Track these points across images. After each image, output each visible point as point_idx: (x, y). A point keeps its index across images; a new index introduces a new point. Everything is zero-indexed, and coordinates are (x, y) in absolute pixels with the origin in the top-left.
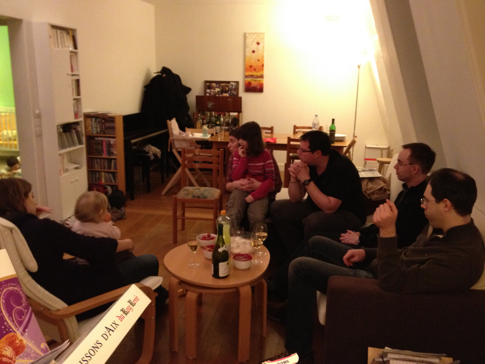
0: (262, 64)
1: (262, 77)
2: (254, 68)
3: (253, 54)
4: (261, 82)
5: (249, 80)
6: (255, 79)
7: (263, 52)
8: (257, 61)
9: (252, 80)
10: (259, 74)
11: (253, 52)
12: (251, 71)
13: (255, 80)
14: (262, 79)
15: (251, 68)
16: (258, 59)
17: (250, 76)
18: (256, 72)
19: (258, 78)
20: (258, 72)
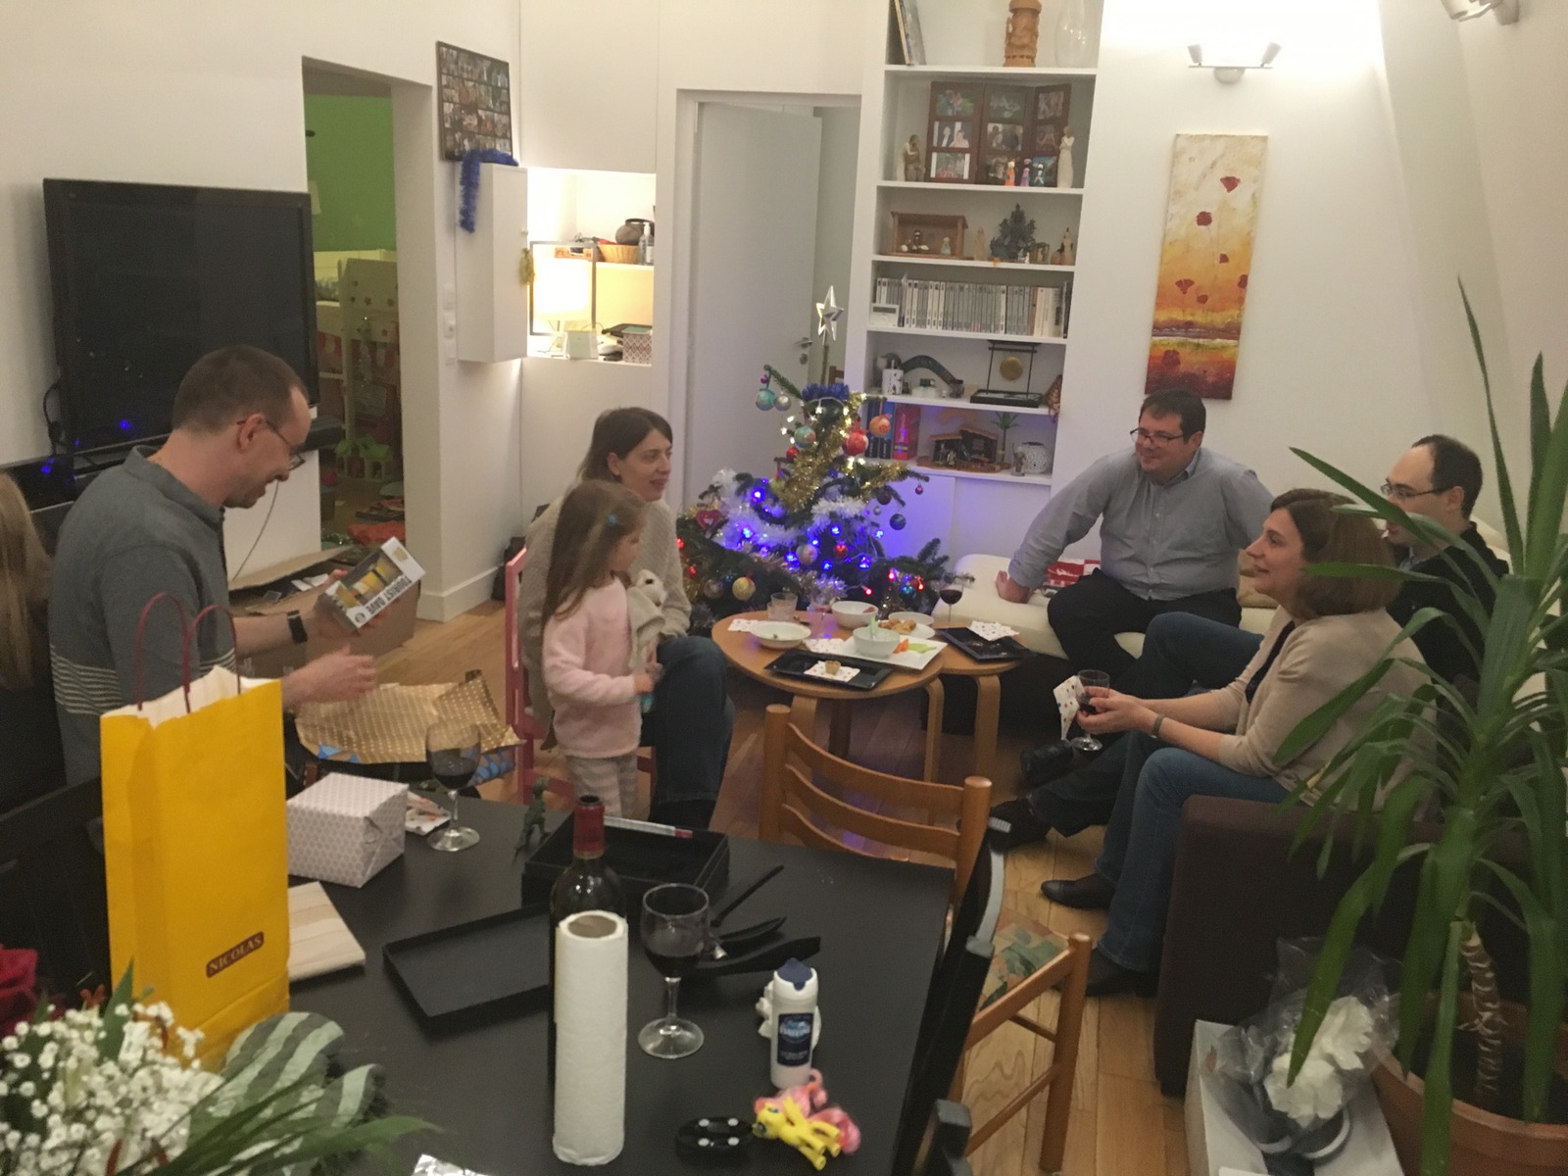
0: (1236, 279)
1: (1233, 331)
2: (1198, 289)
3: (1203, 227)
4: (1226, 355)
5: (1172, 341)
6: (1196, 341)
7: (1253, 220)
8: (1217, 261)
9: (1182, 344)
10: (1218, 319)
11: (1204, 219)
12: (1184, 308)
13: (1198, 345)
14: (1231, 342)
15: (1185, 293)
16: (1224, 252)
17: (1179, 327)
18: (1208, 310)
19: (1214, 338)
20: (1217, 312)
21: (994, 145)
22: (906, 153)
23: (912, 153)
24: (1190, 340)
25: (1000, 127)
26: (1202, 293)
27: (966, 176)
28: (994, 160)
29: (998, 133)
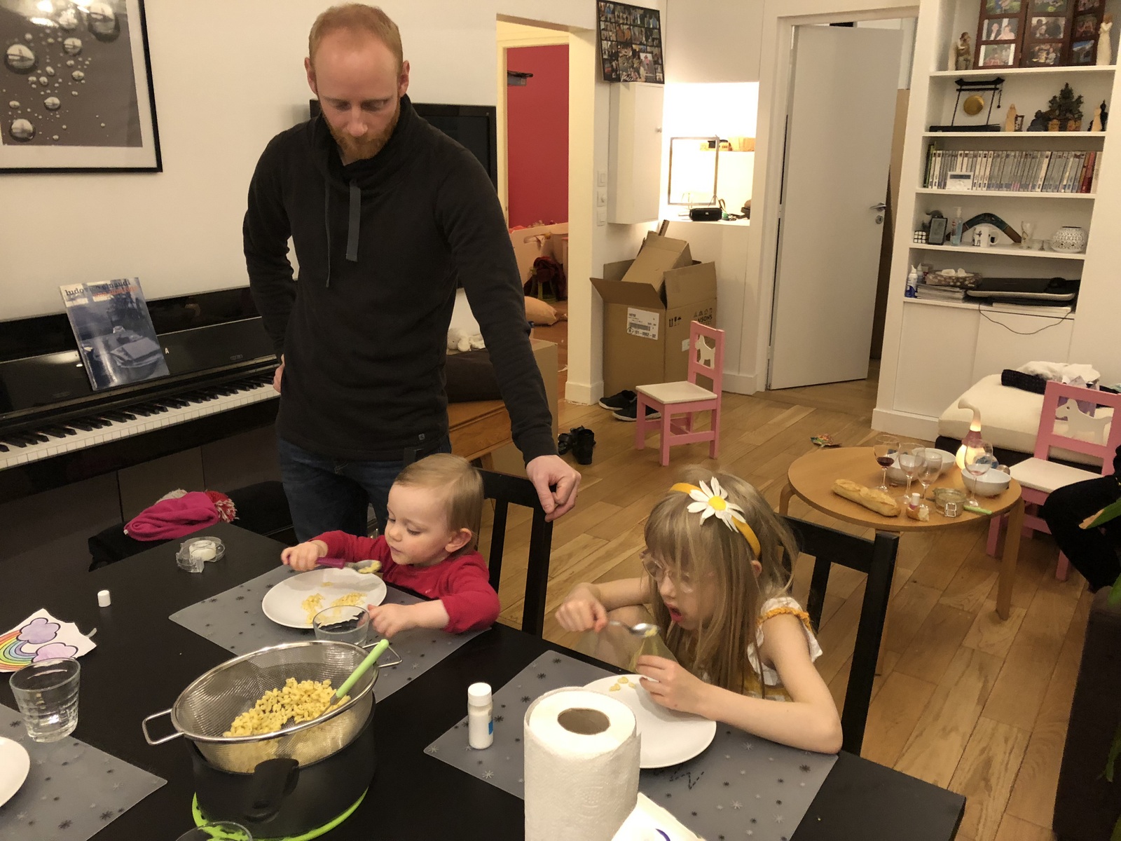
21: (1038, 35)
22: (957, 47)
23: (963, 48)
25: (1044, 20)
27: (1011, 63)
28: (1037, 48)
29: (1042, 25)
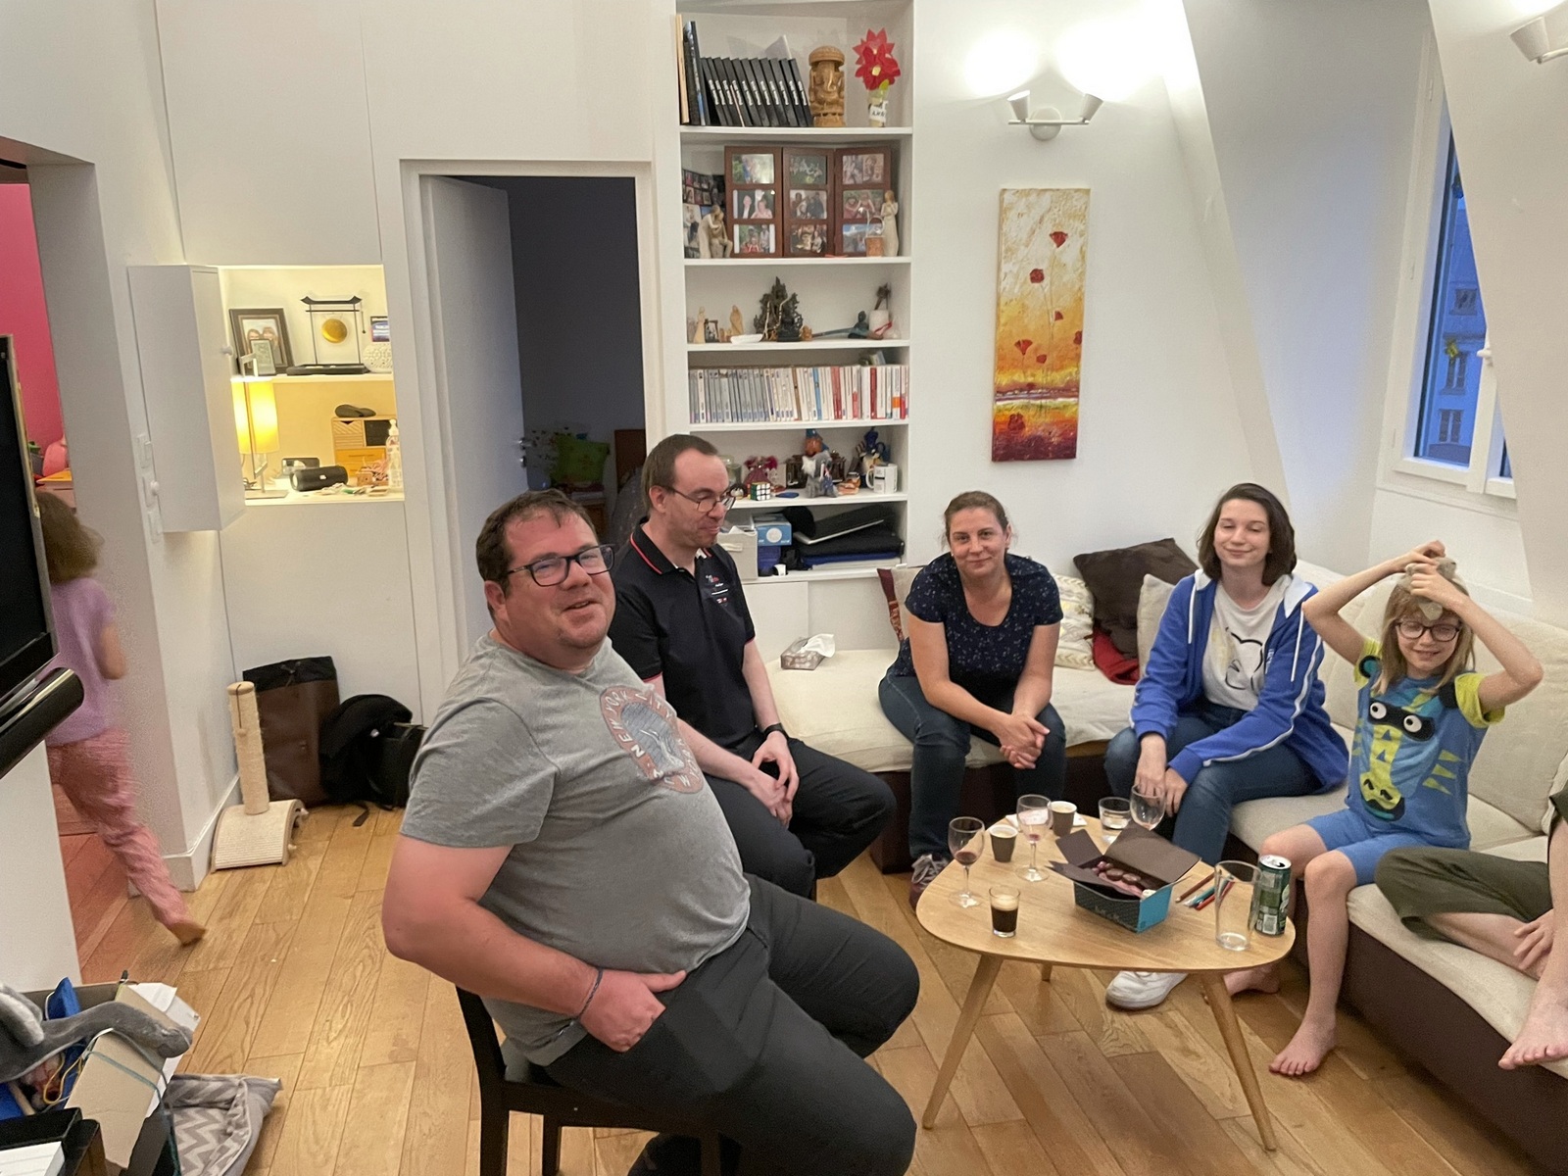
0: (1072, 336)
1: (1071, 389)
2: (1036, 350)
3: (1036, 285)
4: (1068, 414)
5: (1015, 405)
6: (1038, 402)
7: (1082, 275)
8: (1052, 320)
9: (1026, 407)
10: (1058, 378)
11: (1037, 276)
12: (1024, 369)
13: (1041, 407)
14: (1072, 400)
15: (1024, 354)
16: (1058, 309)
17: (1021, 390)
18: (1048, 370)
19: (1055, 398)
20: (1057, 370)
21: (798, 214)
24: (1032, 402)
25: (803, 194)
26: (1041, 352)
29: (802, 200)
